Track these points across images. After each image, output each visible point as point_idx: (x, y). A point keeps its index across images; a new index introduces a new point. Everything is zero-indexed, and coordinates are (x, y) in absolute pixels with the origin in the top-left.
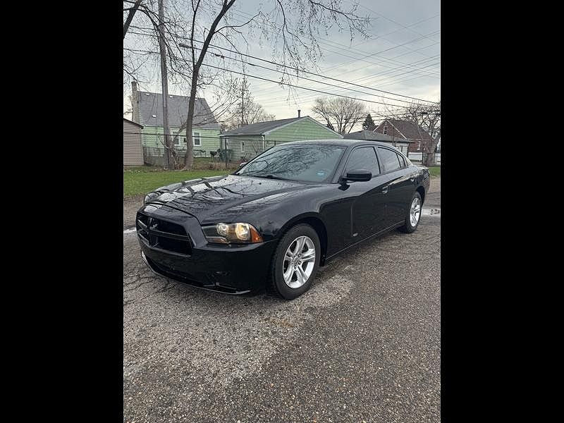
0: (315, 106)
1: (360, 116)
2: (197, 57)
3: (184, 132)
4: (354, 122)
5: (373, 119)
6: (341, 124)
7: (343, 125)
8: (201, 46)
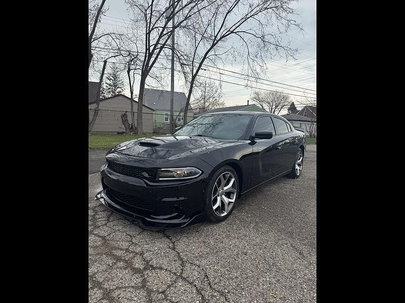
0: (254, 96)
1: (286, 104)
2: (195, 71)
3: (182, 114)
4: (282, 108)
5: (296, 106)
6: (272, 109)
7: (273, 110)
8: (198, 65)
